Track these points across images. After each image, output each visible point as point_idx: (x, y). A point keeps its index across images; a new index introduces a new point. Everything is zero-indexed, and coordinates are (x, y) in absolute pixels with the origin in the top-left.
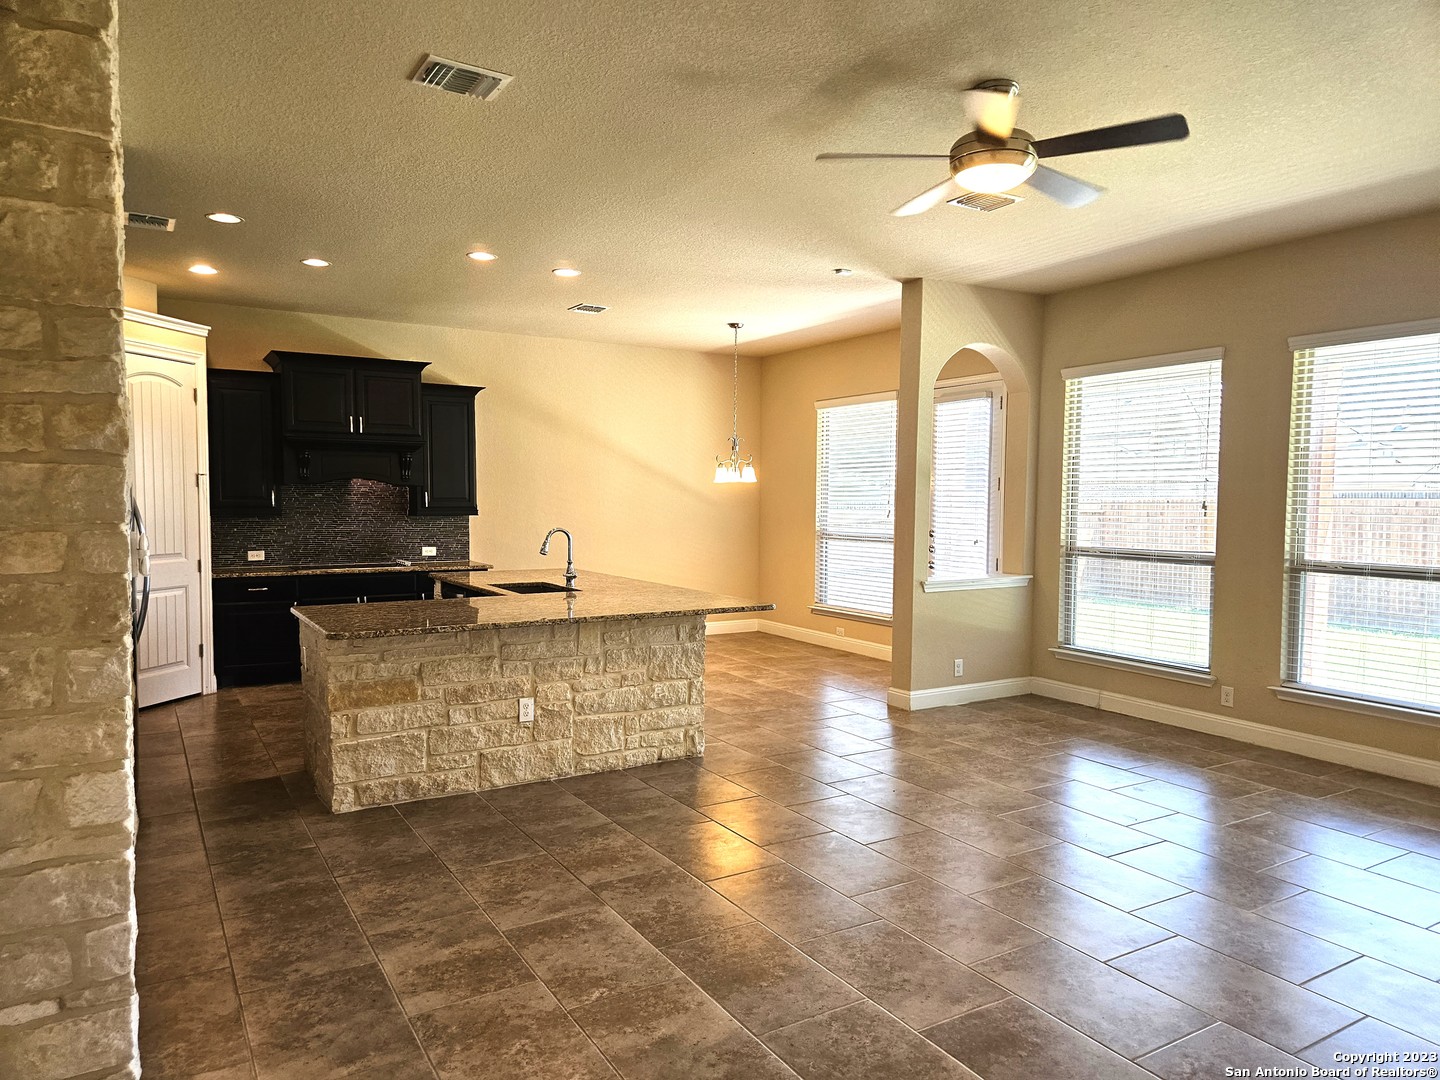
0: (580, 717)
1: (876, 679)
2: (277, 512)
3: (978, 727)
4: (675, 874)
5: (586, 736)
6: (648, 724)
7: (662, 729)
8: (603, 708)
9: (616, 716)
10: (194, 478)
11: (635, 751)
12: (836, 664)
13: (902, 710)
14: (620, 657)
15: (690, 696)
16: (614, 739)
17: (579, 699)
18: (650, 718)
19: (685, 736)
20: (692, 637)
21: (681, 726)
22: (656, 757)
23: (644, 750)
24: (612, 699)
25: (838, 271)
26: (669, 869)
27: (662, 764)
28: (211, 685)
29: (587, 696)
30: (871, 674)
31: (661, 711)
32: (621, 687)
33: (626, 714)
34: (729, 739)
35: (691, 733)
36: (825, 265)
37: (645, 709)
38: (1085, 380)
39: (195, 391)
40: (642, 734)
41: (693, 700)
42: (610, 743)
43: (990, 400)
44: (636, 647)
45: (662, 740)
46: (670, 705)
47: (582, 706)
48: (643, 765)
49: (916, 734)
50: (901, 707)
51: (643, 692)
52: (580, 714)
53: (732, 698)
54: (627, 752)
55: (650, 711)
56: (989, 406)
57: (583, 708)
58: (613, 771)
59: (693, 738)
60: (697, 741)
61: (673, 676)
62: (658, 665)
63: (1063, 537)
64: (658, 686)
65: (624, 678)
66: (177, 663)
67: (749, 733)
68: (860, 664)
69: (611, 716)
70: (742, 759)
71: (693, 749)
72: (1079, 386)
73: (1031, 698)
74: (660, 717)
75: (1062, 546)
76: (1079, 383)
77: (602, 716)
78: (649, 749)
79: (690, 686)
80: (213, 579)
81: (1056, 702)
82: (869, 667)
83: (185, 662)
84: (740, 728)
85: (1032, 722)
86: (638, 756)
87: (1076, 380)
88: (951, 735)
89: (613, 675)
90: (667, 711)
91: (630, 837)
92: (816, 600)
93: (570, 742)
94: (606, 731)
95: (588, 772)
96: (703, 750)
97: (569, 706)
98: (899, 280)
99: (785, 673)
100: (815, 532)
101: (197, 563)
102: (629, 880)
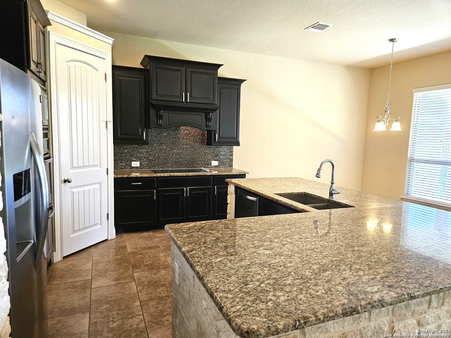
2: (146, 143)
10: (105, 123)
28: (113, 234)
39: (106, 75)
66: (95, 225)
80: (115, 179)
83: (99, 223)
92: (405, 193)
100: (407, 158)
101: (106, 170)
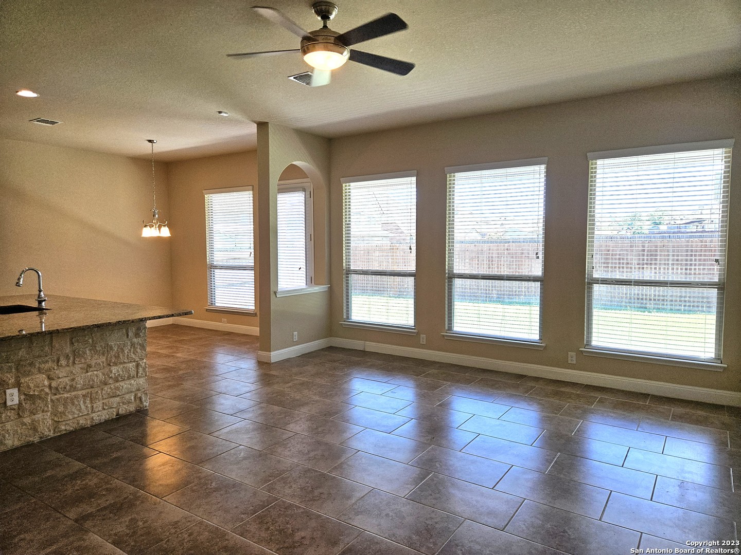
0: (56, 397)
1: (248, 346)
3: (309, 368)
4: (140, 496)
5: (61, 409)
6: (109, 394)
7: (119, 396)
8: (73, 388)
9: (84, 392)
11: (99, 413)
12: (224, 340)
13: (266, 363)
14: (85, 353)
15: (137, 372)
16: (83, 407)
17: (54, 384)
18: (109, 390)
19: (135, 398)
20: (137, 335)
21: (131, 392)
22: (115, 414)
23: (106, 411)
24: (80, 381)
25: (220, 112)
26: (134, 494)
27: (120, 418)
29: (60, 382)
30: (245, 344)
31: (117, 384)
32: (87, 372)
33: (91, 390)
34: (164, 395)
35: (139, 395)
36: (212, 108)
37: (106, 384)
38: (352, 184)
40: (104, 401)
41: (139, 375)
42: (80, 410)
43: (304, 193)
44: (97, 345)
45: (119, 403)
46: (124, 380)
47: (57, 389)
48: (106, 421)
49: (277, 377)
50: (266, 361)
51: (104, 374)
52: (55, 394)
53: (162, 367)
54: (94, 414)
55: (109, 386)
56: (304, 196)
57: (58, 390)
58: (83, 429)
59: (140, 399)
60: (143, 399)
61: (125, 361)
62: (114, 355)
63: (344, 265)
64: (114, 369)
65: (89, 366)
67: (176, 388)
68: (238, 339)
69: (80, 393)
70: (174, 407)
71: (142, 406)
72: (349, 187)
73: (331, 349)
74: (117, 388)
75: (344, 269)
76: (349, 186)
77: (73, 393)
78: (109, 410)
79: (138, 366)
81: (344, 349)
82: (243, 340)
84: (170, 387)
85: (335, 361)
86: (101, 415)
87: (348, 184)
88: (296, 374)
89: (80, 366)
90: (122, 384)
91: (102, 475)
92: (209, 304)
93: (49, 414)
94: (76, 403)
95: (64, 432)
96: (147, 404)
97: (47, 390)
98: (255, 122)
99: (194, 348)
100: (207, 265)
102: (105, 508)
